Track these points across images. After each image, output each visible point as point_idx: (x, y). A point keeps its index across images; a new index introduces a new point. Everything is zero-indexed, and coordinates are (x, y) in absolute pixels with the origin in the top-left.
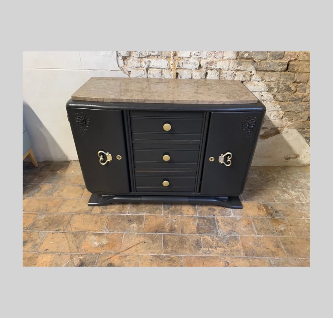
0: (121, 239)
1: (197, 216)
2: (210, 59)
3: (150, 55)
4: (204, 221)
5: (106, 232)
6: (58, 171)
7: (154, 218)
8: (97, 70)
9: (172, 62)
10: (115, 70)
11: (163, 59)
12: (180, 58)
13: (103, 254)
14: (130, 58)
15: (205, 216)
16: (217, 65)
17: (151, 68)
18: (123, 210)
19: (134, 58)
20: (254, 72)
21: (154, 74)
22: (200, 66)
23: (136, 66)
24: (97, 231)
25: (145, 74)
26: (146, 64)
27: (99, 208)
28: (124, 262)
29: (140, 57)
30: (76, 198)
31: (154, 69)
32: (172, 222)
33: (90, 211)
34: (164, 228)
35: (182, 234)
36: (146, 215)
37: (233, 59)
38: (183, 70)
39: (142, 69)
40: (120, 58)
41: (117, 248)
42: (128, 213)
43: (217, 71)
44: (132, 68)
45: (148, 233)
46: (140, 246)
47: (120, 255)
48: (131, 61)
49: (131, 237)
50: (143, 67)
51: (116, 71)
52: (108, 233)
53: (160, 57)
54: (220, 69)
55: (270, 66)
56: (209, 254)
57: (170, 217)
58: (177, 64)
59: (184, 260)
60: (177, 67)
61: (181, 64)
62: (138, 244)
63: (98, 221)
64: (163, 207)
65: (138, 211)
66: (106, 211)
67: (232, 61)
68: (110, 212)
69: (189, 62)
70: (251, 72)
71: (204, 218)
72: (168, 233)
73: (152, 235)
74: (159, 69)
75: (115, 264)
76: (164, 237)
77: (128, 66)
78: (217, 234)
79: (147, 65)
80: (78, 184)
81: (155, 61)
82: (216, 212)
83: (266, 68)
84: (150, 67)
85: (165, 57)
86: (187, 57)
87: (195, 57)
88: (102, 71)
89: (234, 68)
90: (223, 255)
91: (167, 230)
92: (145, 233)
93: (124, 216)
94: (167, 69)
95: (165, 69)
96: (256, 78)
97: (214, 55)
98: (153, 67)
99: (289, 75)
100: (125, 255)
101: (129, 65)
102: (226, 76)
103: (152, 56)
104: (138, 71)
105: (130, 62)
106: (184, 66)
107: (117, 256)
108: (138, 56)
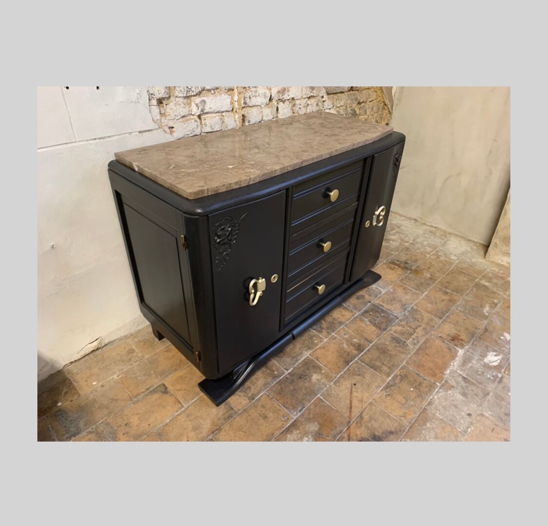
0: (326, 404)
1: (358, 314)
2: (281, 86)
3: (203, 90)
4: (370, 315)
5: (294, 416)
6: (60, 404)
7: (323, 350)
8: (109, 137)
9: (236, 98)
10: (147, 129)
11: (223, 95)
12: (245, 89)
14: (169, 101)
15: (365, 309)
16: (290, 93)
17: (207, 113)
18: (274, 371)
19: (177, 99)
20: (326, 97)
21: (212, 123)
22: (271, 100)
23: (183, 115)
24: (283, 424)
25: (197, 126)
26: (198, 108)
27: (237, 397)
28: (370, 425)
29: (188, 95)
30: (177, 414)
31: (209, 115)
32: (347, 340)
33: (231, 412)
34: (348, 352)
35: (372, 344)
36: (310, 355)
38: (251, 108)
39: (193, 119)
40: (154, 102)
41: (339, 419)
42: (287, 370)
43: (290, 102)
44: (175, 119)
45: (342, 371)
46: (357, 392)
47: (353, 422)
48: (173, 105)
49: (333, 392)
50: (193, 115)
51: (149, 131)
52: (299, 414)
53: (218, 91)
54: (293, 98)
56: (418, 342)
57: (336, 336)
58: (243, 99)
59: (411, 367)
60: (243, 105)
61: (248, 99)
62: (351, 393)
63: (264, 412)
64: (314, 331)
65: (294, 358)
66: (253, 390)
68: (261, 388)
69: (257, 94)
70: (323, 97)
71: (366, 312)
72: (359, 354)
73: (349, 370)
74: (217, 114)
75: (365, 437)
76: (363, 362)
77: (169, 118)
78: (398, 318)
79: (200, 110)
80: (143, 392)
81: (212, 99)
82: (367, 297)
83: (336, 90)
84: (205, 111)
85: (225, 90)
88: (122, 136)
89: (308, 95)
90: (428, 333)
91: (355, 352)
92: (340, 375)
93: (287, 378)
94: (228, 111)
95: (226, 111)
96: (328, 106)
98: (210, 110)
99: (354, 94)
100: (358, 417)
101: (169, 115)
102: (300, 108)
103: (207, 90)
104: (186, 124)
105: (171, 109)
106: (252, 101)
107: (352, 427)
108: (185, 95)
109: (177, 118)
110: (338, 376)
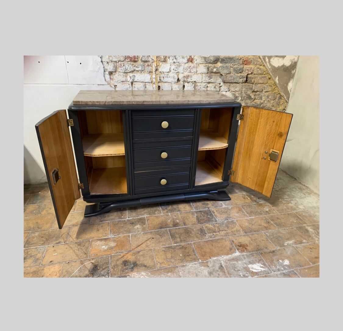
0: (129, 239)
1: (194, 210)
2: (186, 74)
3: (135, 70)
4: (201, 214)
5: (110, 236)
6: (40, 193)
7: (155, 218)
9: (154, 76)
10: (102, 84)
11: (146, 74)
12: (161, 73)
13: (114, 255)
14: (116, 73)
15: (201, 210)
16: (192, 78)
17: (135, 82)
18: (122, 216)
19: (120, 73)
20: (222, 84)
21: (138, 87)
22: (178, 80)
23: (122, 80)
24: (102, 236)
25: (130, 87)
26: (131, 79)
27: (97, 218)
28: (139, 257)
29: (125, 72)
31: (138, 83)
32: (173, 219)
33: (88, 222)
34: (167, 224)
35: (185, 226)
36: (146, 217)
37: (205, 73)
38: (164, 83)
39: (127, 83)
40: (107, 73)
41: (128, 247)
42: (129, 218)
43: (193, 84)
44: (117, 82)
45: (153, 230)
46: (150, 242)
47: (132, 252)
49: (138, 236)
50: (128, 82)
51: (103, 85)
52: (113, 236)
53: (143, 72)
54: (195, 82)
55: (234, 79)
56: (214, 237)
57: (170, 215)
58: (159, 78)
59: (194, 246)
60: (159, 81)
61: (162, 78)
62: (147, 241)
63: (100, 228)
64: (161, 208)
65: (138, 215)
66: (106, 219)
67: (204, 75)
68: (109, 220)
69: (169, 76)
70: (220, 84)
71: (200, 211)
72: (172, 227)
73: (158, 231)
74: (143, 83)
75: (130, 261)
76: (169, 231)
77: (114, 81)
78: (216, 222)
81: (139, 75)
82: (210, 206)
83: (231, 81)
84: (135, 81)
85: (148, 72)
86: (167, 71)
87: (174, 71)
88: (89, 85)
89: (206, 81)
90: (227, 236)
91: (171, 225)
92: (151, 231)
93: (125, 221)
94: (150, 83)
95: (148, 82)
96: (224, 89)
97: (189, 70)
98: (137, 81)
99: (249, 86)
100: (137, 252)
101: (115, 80)
102: (201, 88)
103: (137, 71)
104: (124, 85)
105: (116, 77)
106: (164, 80)
107: (129, 254)
108: (124, 71)
109: (119, 82)
110: (149, 231)
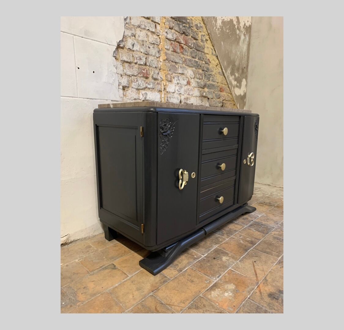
0: (237, 273)
1: (246, 226)
2: (186, 96)
3: (146, 87)
4: (255, 227)
5: (214, 280)
7: (227, 244)
8: (95, 99)
9: (163, 96)
10: (116, 100)
11: (156, 93)
12: (168, 93)
13: (250, 295)
14: (129, 89)
16: (191, 100)
19: (133, 89)
22: (181, 101)
23: (135, 98)
24: (207, 285)
26: (143, 97)
27: (169, 270)
28: (274, 284)
29: (138, 88)
32: (242, 239)
34: (245, 245)
35: (260, 241)
36: (218, 247)
37: (198, 97)
40: (121, 87)
41: (249, 281)
42: (203, 255)
44: (130, 99)
45: (243, 255)
46: (258, 266)
47: (261, 283)
48: (130, 91)
49: (240, 266)
50: (140, 100)
52: (217, 279)
53: (154, 90)
54: (192, 104)
57: (234, 237)
58: (166, 98)
60: (166, 101)
61: (169, 98)
62: (254, 266)
63: (190, 278)
64: (218, 235)
65: (206, 248)
66: (180, 266)
68: (186, 265)
69: (174, 97)
71: (251, 225)
72: (253, 246)
73: (248, 254)
75: (273, 292)
76: (257, 250)
77: (128, 97)
78: (274, 228)
79: (144, 97)
81: (151, 93)
82: (250, 218)
84: (147, 99)
85: (158, 90)
86: (173, 92)
87: (178, 92)
88: (102, 100)
91: (249, 245)
93: (204, 259)
95: (158, 102)
97: (188, 92)
98: (149, 99)
100: (263, 280)
101: (128, 96)
103: (148, 88)
105: (129, 93)
106: (171, 100)
107: (261, 286)
108: (137, 88)
109: (132, 99)
110: (242, 257)
